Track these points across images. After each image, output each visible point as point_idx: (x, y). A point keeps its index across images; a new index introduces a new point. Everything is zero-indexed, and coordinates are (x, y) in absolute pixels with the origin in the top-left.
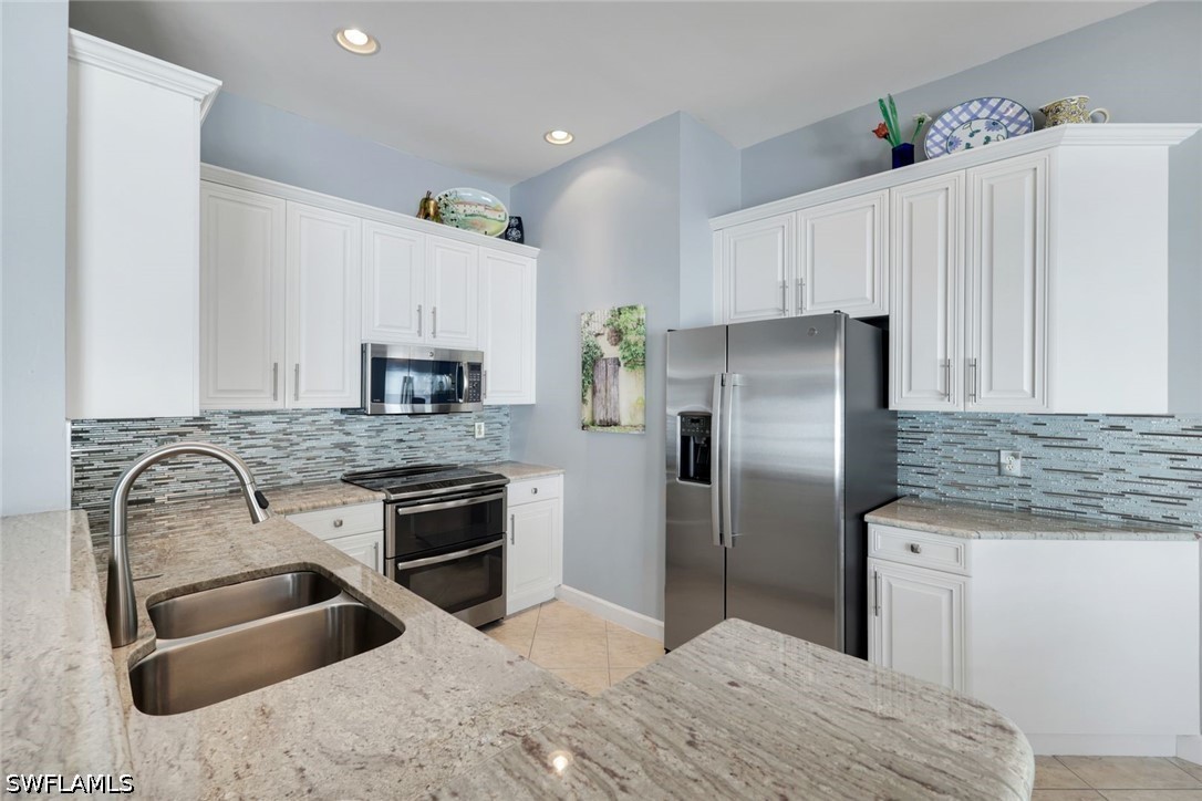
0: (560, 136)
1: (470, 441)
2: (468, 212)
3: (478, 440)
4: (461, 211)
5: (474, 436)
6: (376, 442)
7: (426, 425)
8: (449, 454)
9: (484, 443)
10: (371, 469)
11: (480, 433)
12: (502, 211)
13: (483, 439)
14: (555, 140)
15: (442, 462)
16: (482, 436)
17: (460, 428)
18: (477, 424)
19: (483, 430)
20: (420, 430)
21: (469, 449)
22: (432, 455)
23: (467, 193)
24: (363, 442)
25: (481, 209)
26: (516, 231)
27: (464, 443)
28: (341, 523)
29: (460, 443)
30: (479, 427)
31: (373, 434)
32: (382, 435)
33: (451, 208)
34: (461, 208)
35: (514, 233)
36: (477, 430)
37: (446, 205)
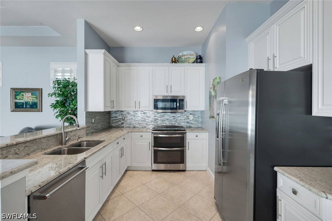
0: (199, 29)
1: (188, 120)
2: (185, 58)
3: (190, 120)
4: (184, 58)
5: (189, 119)
6: (162, 119)
7: (175, 115)
8: (182, 123)
9: (192, 121)
10: (161, 125)
11: (191, 118)
12: (194, 55)
13: (192, 120)
14: (198, 30)
15: (180, 125)
16: (192, 119)
17: (185, 117)
18: (190, 116)
19: (192, 117)
20: (174, 117)
21: (188, 123)
22: (177, 123)
23: (185, 53)
24: (159, 119)
25: (189, 56)
26: (200, 60)
27: (186, 121)
28: (142, 136)
29: (185, 121)
30: (191, 117)
31: (162, 117)
32: (164, 117)
33: (181, 58)
34: (183, 57)
35: (199, 60)
36: (190, 118)
37: (180, 57)
